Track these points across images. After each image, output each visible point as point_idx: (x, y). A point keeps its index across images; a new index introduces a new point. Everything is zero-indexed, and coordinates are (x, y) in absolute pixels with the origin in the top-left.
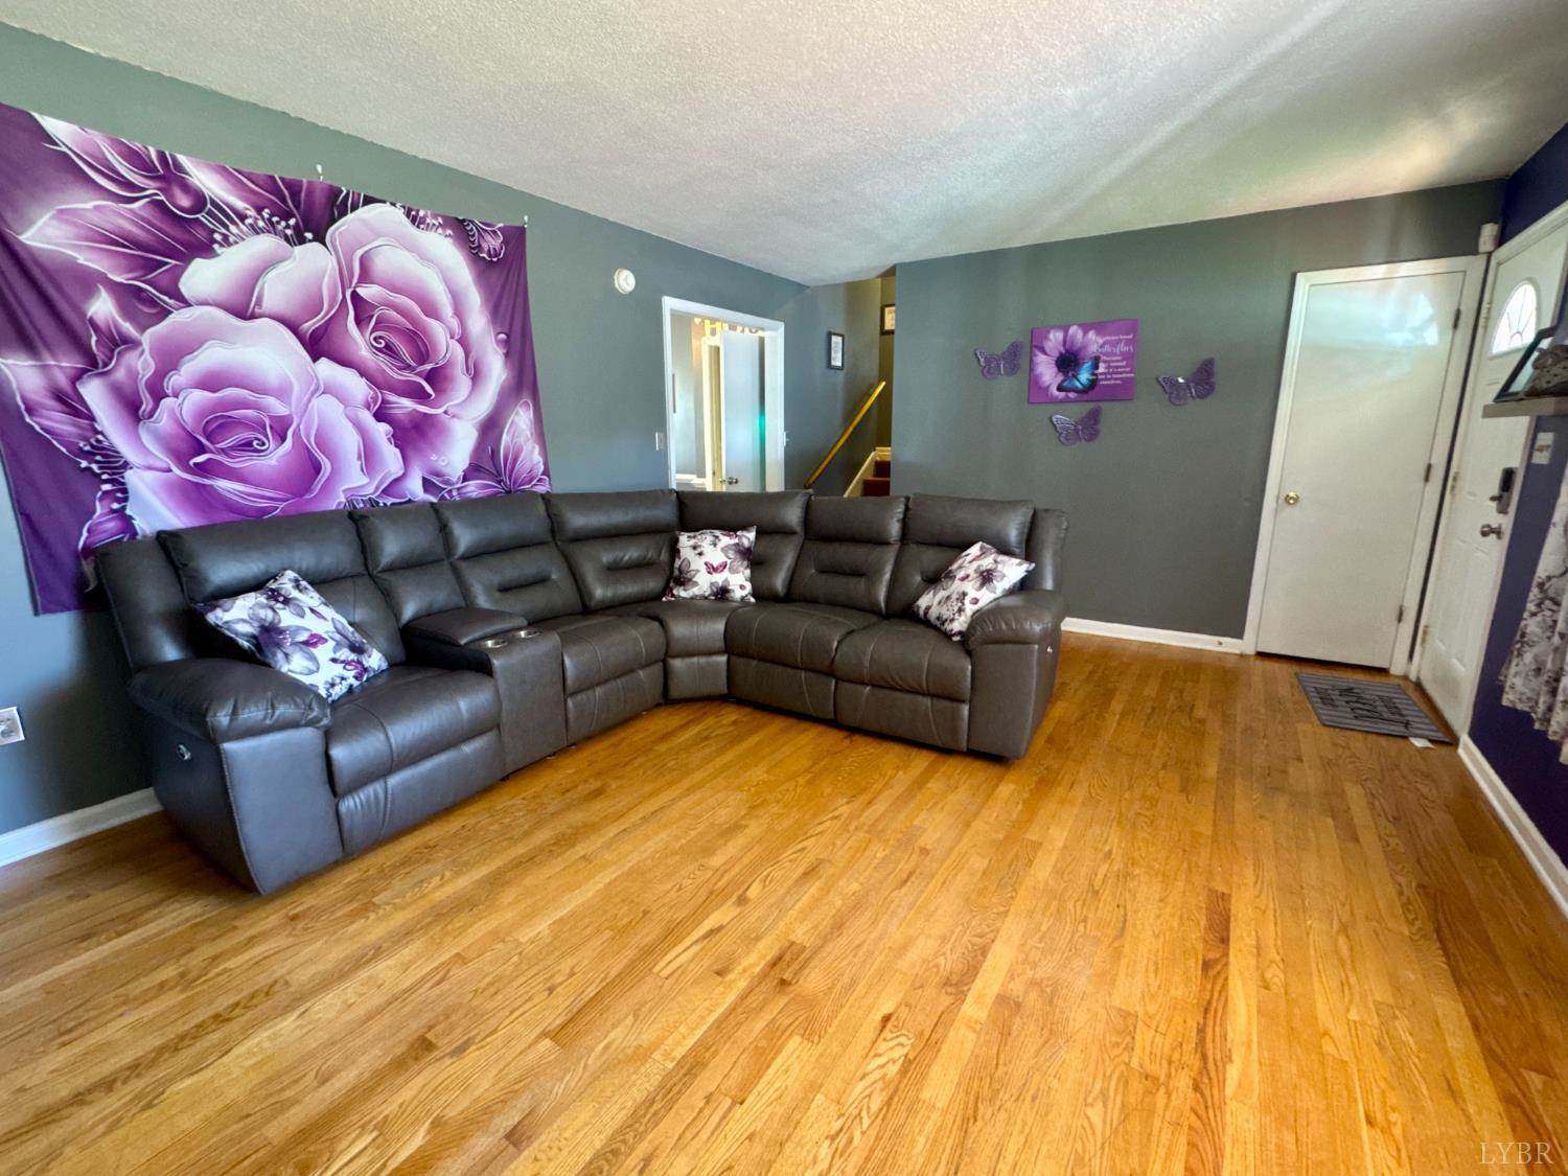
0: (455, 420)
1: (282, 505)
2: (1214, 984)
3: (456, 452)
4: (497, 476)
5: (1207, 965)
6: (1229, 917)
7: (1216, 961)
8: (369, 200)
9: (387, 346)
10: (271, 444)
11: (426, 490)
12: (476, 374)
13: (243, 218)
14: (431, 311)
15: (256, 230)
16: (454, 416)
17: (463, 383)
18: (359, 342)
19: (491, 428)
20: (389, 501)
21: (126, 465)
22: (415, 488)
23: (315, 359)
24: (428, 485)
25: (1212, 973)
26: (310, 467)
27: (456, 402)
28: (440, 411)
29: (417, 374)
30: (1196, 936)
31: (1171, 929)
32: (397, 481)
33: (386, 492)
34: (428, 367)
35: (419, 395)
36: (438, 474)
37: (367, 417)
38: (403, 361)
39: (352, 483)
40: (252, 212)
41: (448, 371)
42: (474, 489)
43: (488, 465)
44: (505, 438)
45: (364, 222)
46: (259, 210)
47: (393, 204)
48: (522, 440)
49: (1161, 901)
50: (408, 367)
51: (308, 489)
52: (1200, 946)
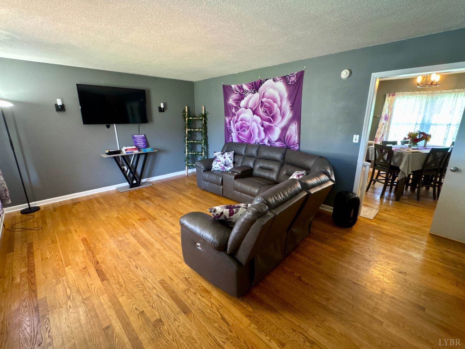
0: (276, 127)
1: (246, 141)
2: (95, 261)
3: (276, 135)
4: (284, 142)
5: (98, 262)
6: (99, 276)
7: (97, 265)
8: (266, 80)
9: (266, 111)
10: (246, 130)
11: (268, 143)
12: (283, 116)
13: (248, 91)
14: (275, 101)
15: (249, 93)
16: (276, 126)
17: (279, 118)
18: (261, 111)
19: (285, 129)
20: (261, 144)
21: (232, 132)
22: (266, 141)
23: (254, 115)
24: (269, 142)
25: (96, 262)
26: (251, 135)
27: (277, 123)
28: (273, 125)
29: (270, 117)
30: (103, 267)
31: (109, 264)
32: (263, 140)
33: (261, 142)
34: (272, 115)
35: (270, 121)
36: (271, 140)
37: (260, 126)
38: (267, 114)
39: (256, 139)
40: (249, 90)
41: (276, 115)
42: (278, 144)
43: (282, 139)
44: (288, 133)
45: (265, 85)
46: (250, 89)
47: (271, 79)
48: (293, 133)
49: (116, 267)
50: (268, 115)
51: (250, 139)
52: (101, 265)
